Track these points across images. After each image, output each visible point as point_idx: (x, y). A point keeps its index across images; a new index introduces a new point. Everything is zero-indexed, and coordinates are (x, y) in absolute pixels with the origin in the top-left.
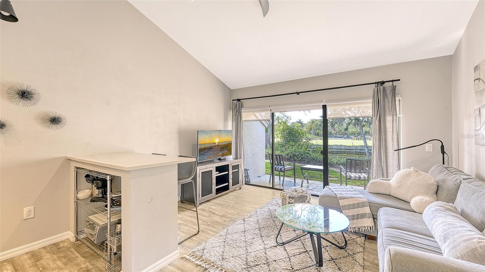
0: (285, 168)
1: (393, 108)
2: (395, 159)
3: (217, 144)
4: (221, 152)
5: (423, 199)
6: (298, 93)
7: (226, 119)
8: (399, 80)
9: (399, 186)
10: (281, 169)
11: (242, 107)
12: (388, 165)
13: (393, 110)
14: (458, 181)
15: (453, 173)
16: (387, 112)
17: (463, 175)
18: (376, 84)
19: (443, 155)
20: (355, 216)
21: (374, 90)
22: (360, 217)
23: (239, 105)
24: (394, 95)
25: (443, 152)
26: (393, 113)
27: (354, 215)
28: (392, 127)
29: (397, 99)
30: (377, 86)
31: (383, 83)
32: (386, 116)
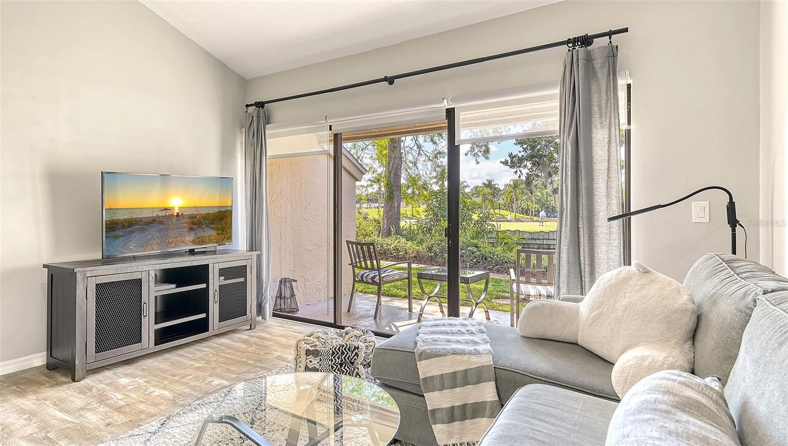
0: (382, 276)
1: (611, 107)
2: (615, 244)
3: (176, 211)
4: (193, 232)
5: (644, 358)
6: (390, 80)
7: (227, 153)
8: (626, 30)
9: (596, 318)
10: (373, 278)
11: (268, 121)
12: (596, 260)
13: (611, 110)
14: (750, 299)
15: (744, 275)
16: (596, 120)
17: (768, 280)
18: (570, 45)
19: (734, 230)
20: (456, 410)
21: (565, 61)
22: (469, 412)
23: (258, 117)
24: (613, 73)
25: (733, 221)
26: (610, 120)
27: (453, 408)
28: (606, 158)
29: (622, 83)
30: (571, 49)
31: (586, 41)
32: (594, 130)
